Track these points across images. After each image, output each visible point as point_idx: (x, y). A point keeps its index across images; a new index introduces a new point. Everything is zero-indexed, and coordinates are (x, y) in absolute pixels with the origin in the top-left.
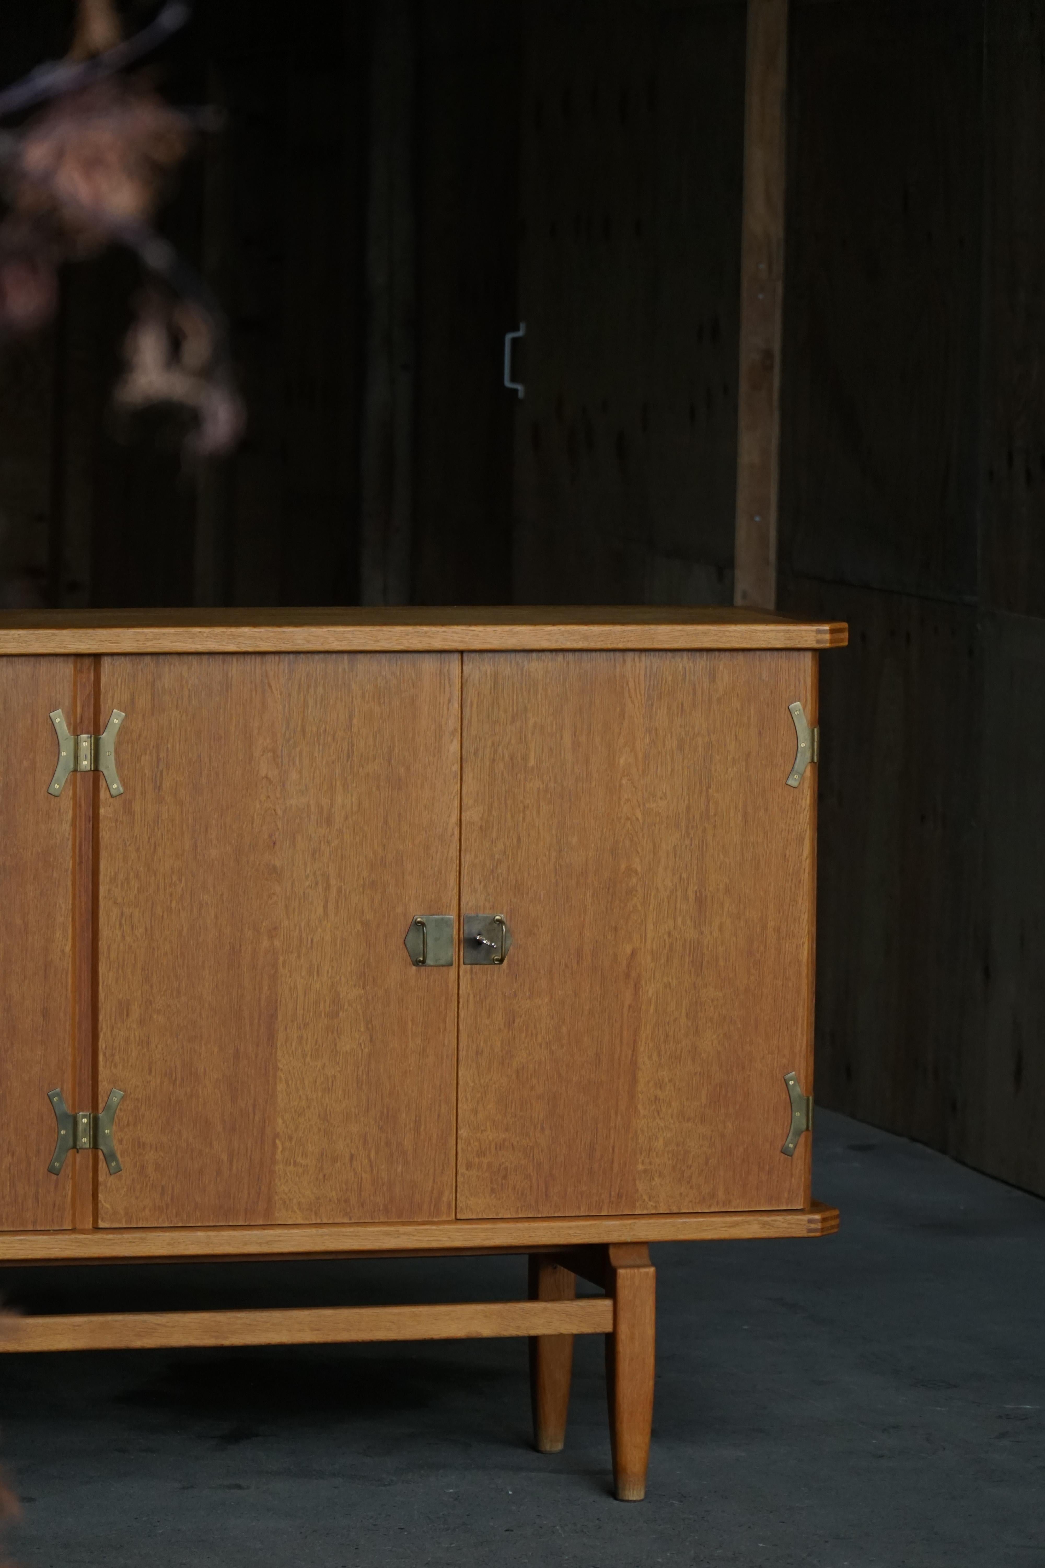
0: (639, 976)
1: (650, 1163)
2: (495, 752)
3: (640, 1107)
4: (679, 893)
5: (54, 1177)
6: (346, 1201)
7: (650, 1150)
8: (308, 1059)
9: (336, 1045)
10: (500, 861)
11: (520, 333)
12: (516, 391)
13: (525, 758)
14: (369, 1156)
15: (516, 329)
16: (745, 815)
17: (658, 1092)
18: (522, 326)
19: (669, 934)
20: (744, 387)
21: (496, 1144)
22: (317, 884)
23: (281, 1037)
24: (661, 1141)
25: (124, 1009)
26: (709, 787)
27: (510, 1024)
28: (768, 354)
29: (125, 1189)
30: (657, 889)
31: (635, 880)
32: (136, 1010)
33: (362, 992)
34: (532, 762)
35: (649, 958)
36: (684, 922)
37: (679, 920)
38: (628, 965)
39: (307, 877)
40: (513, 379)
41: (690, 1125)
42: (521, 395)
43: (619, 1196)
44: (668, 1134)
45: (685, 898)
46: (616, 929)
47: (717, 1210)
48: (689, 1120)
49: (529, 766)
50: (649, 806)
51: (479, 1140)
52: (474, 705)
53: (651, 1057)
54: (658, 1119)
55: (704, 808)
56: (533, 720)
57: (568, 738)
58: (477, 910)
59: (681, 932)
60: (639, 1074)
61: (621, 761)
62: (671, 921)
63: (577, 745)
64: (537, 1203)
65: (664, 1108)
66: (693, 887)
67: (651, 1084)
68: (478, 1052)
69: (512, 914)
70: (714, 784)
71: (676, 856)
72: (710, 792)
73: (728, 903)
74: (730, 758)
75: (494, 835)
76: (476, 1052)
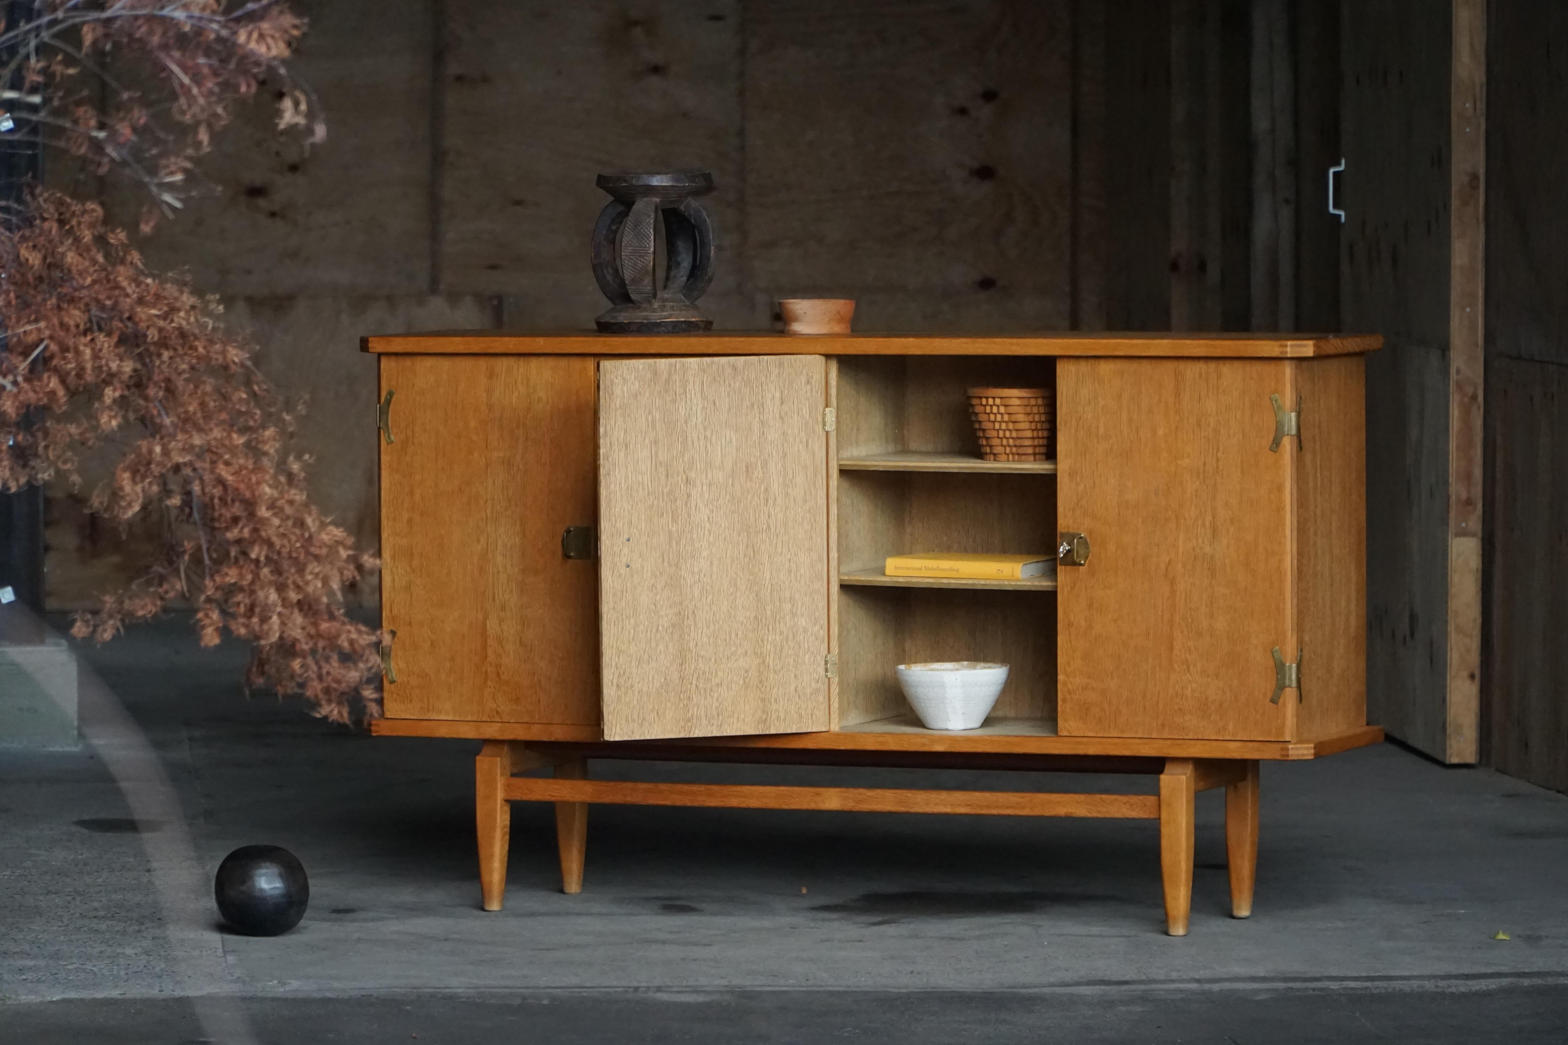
0: (1174, 578)
2: (1078, 424)
3: (1175, 666)
4: (1200, 522)
7: (1183, 695)
10: (1082, 496)
11: (1342, 168)
12: (1339, 216)
13: (1097, 427)
15: (1338, 164)
16: (1242, 470)
17: (1187, 656)
18: (1343, 161)
19: (1194, 549)
20: (1455, 203)
21: (1083, 686)
24: (1190, 689)
26: (1218, 450)
27: (1090, 606)
28: (1474, 177)
30: (1185, 519)
31: (1170, 512)
34: (1102, 431)
35: (1180, 565)
36: (1203, 542)
37: (1200, 540)
38: (1167, 570)
40: (1335, 207)
41: (1209, 680)
42: (1343, 219)
43: (1163, 726)
44: (1194, 685)
45: (1204, 525)
46: (1158, 546)
47: (1228, 738)
48: (1208, 676)
49: (1100, 433)
50: (1179, 462)
51: (1071, 683)
52: (1064, 393)
53: (1182, 632)
54: (1188, 675)
55: (1215, 465)
56: (1102, 403)
57: (1124, 416)
58: (1068, 527)
59: (1201, 548)
60: (1175, 644)
61: (1160, 432)
62: (1195, 541)
63: (1130, 420)
64: (1110, 727)
65: (1191, 668)
66: (1209, 518)
67: (1183, 650)
68: (1070, 624)
69: (1090, 532)
70: (1221, 449)
71: (1197, 497)
72: (1219, 454)
73: (1232, 530)
74: (1232, 431)
75: (1078, 479)
76: (1069, 624)
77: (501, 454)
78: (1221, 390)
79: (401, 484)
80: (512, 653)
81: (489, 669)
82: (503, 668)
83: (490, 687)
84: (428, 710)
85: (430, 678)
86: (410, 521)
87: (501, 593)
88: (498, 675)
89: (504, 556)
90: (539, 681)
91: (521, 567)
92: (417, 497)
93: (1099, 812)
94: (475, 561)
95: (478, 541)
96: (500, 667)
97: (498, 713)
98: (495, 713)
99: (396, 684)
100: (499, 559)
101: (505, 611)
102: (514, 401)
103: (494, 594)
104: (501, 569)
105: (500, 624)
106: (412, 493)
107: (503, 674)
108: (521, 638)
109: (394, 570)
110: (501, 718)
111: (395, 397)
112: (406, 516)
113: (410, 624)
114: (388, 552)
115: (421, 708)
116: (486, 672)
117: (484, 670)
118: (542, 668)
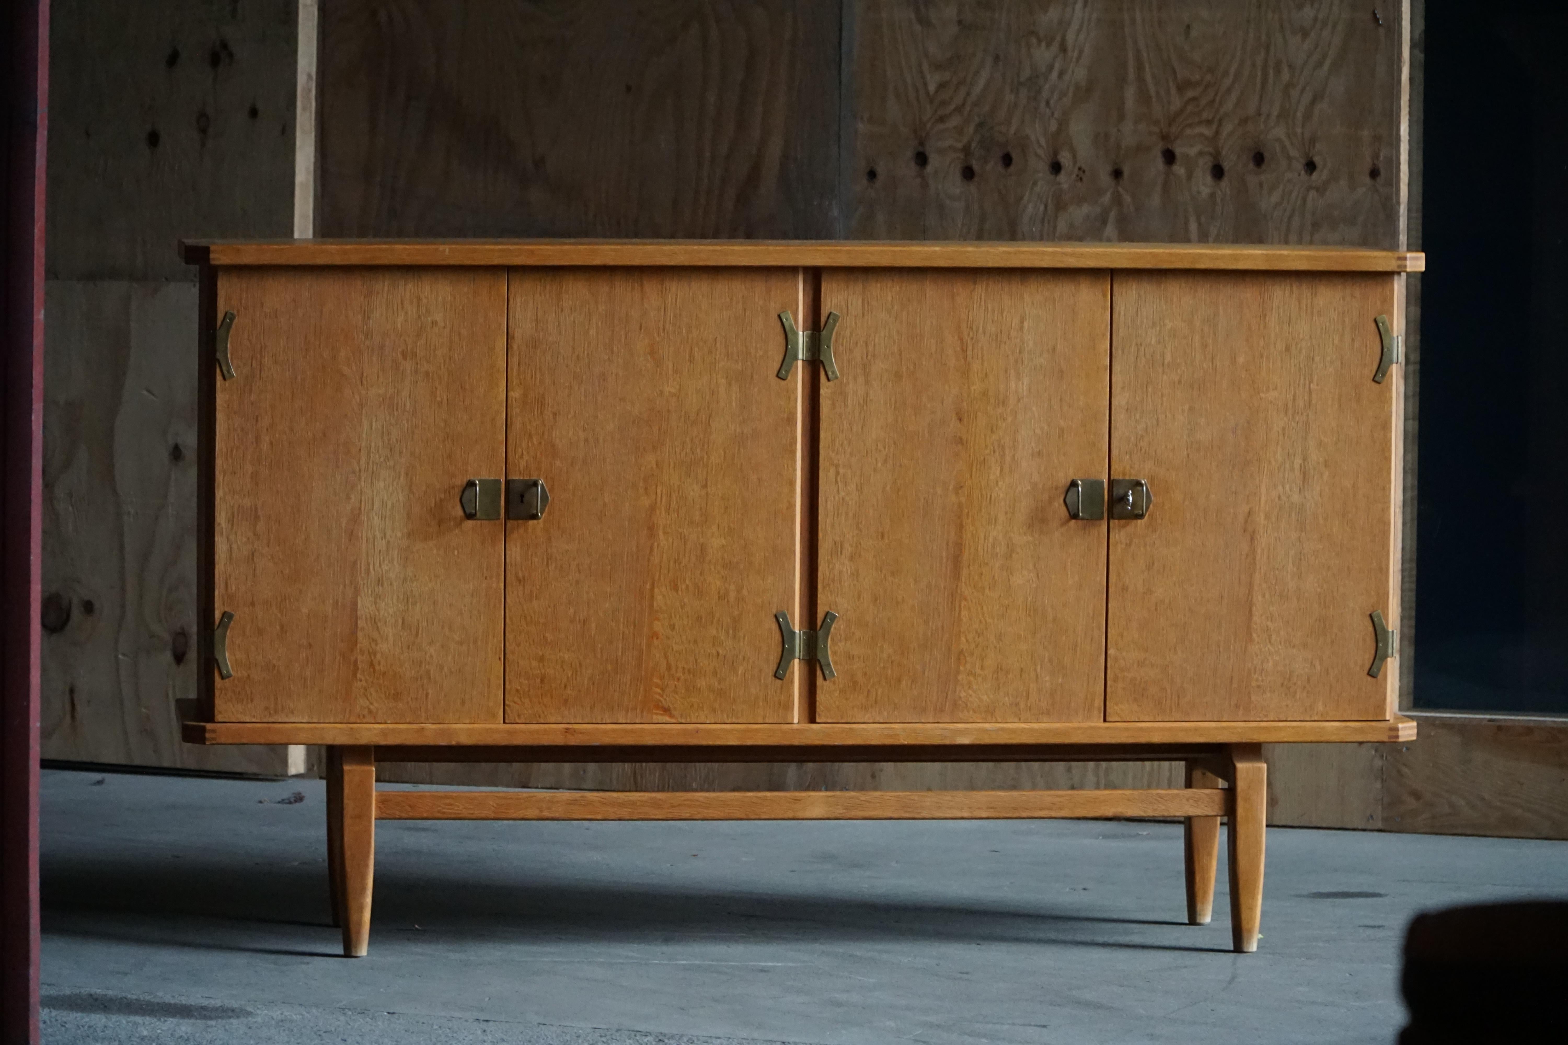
0: (1254, 531)
1: (1262, 681)
2: (1138, 350)
3: (1254, 635)
4: (1287, 466)
5: (779, 682)
6: (1017, 705)
7: (1262, 670)
8: (987, 591)
9: (1009, 580)
10: (1142, 436)
13: (1163, 355)
14: (1035, 670)
16: (1340, 405)
17: (1269, 623)
19: (1279, 497)
21: (1138, 662)
22: (994, 452)
23: (965, 572)
24: (1271, 663)
25: (838, 549)
26: (1311, 382)
27: (1150, 567)
29: (838, 692)
30: (1269, 462)
31: (1251, 454)
32: (848, 549)
33: (1030, 539)
34: (1168, 358)
35: (1263, 517)
36: (1291, 489)
37: (1287, 487)
38: (1246, 522)
39: (986, 446)
41: (1295, 651)
43: (1237, 706)
44: (1277, 658)
45: (1292, 469)
46: (1236, 493)
47: (1316, 719)
48: (1294, 646)
49: (1166, 362)
50: (1262, 395)
51: (1124, 659)
52: (1122, 313)
53: (1264, 596)
54: (1269, 646)
55: (1306, 397)
56: (1169, 325)
57: (1197, 338)
58: (1124, 474)
59: (1288, 497)
60: (1254, 609)
61: (1241, 359)
62: (1280, 488)
63: (1204, 346)
64: (1171, 710)
65: (1274, 637)
66: (1298, 461)
67: (1263, 617)
68: (1125, 589)
69: (1152, 479)
70: (1315, 380)
71: (1284, 435)
72: (1312, 385)
73: (1326, 474)
74: (1328, 359)
75: (1138, 416)
76: (1123, 589)
77: (382, 391)
78: (1315, 311)
79: (242, 430)
80: (391, 638)
81: (360, 658)
82: (378, 656)
83: (361, 681)
84: (276, 711)
85: (278, 671)
86: (255, 476)
87: (377, 564)
88: (372, 664)
89: (383, 518)
90: (428, 672)
91: (405, 530)
92: (265, 446)
93: (1155, 810)
94: (344, 525)
95: (348, 498)
96: (375, 656)
97: (370, 712)
98: (366, 712)
99: (231, 678)
100: (376, 521)
101: (382, 585)
102: (399, 326)
103: (368, 564)
104: (378, 535)
105: (376, 603)
106: (258, 439)
107: (379, 664)
108: (403, 619)
109: (232, 537)
110: (375, 718)
111: (236, 321)
112: (249, 469)
113: (253, 604)
114: (223, 514)
115: (267, 708)
116: (356, 661)
117: (353, 659)
118: (431, 656)
